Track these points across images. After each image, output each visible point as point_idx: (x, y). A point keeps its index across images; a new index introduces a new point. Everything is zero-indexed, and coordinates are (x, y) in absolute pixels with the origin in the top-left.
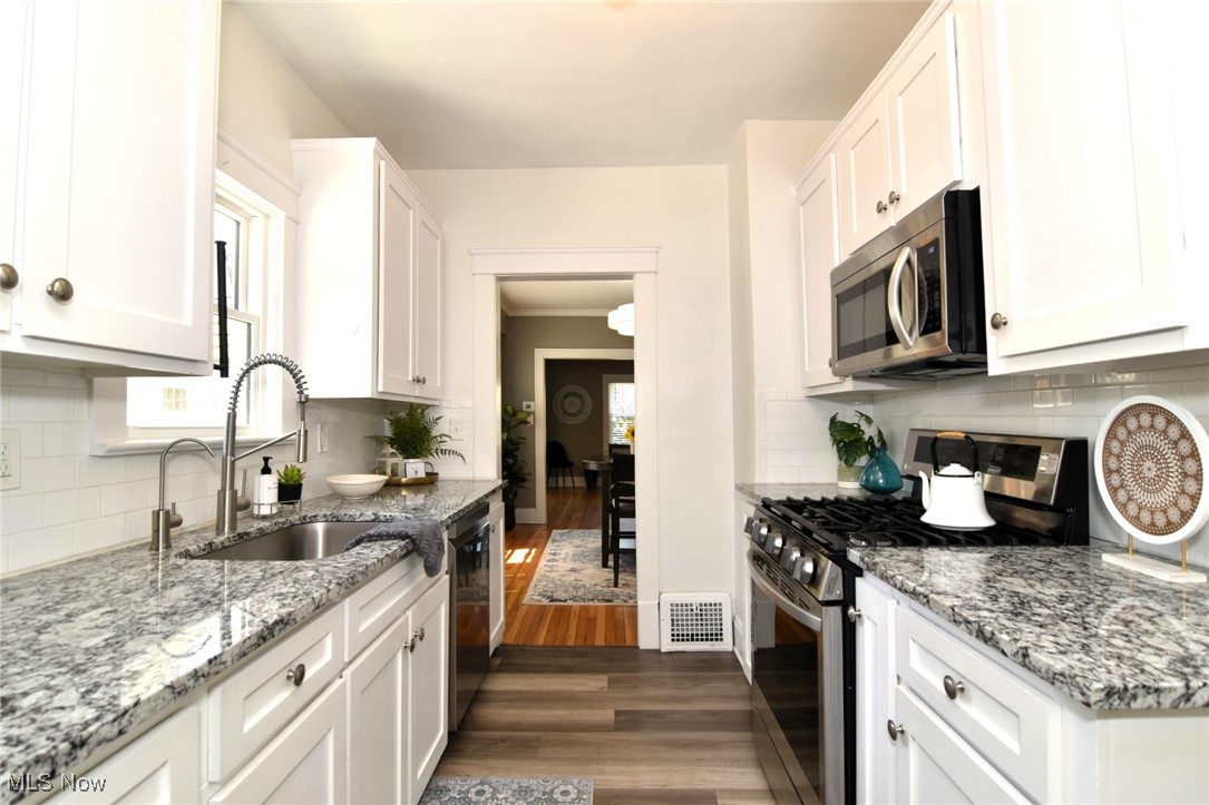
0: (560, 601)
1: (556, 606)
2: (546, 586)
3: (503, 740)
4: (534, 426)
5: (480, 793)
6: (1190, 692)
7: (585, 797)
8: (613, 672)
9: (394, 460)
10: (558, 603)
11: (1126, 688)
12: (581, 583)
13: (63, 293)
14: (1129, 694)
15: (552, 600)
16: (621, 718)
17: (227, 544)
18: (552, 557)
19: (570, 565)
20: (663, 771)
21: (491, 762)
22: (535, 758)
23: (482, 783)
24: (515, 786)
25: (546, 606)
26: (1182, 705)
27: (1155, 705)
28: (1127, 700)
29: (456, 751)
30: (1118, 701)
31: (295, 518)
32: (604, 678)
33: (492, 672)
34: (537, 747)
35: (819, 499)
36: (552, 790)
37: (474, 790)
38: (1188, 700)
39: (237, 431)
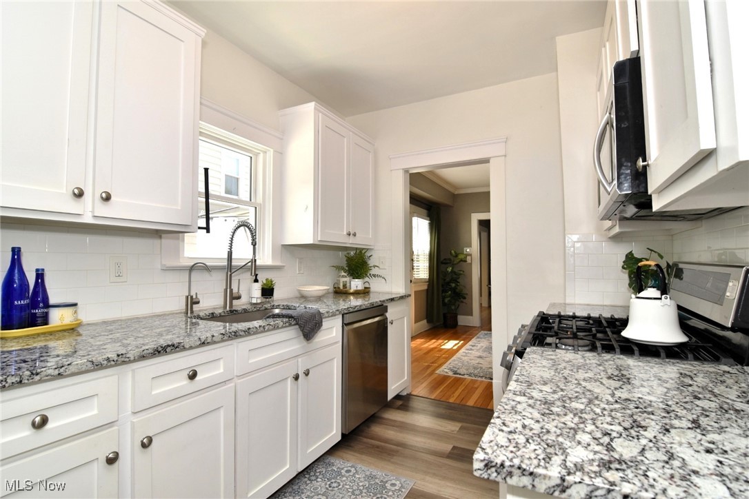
0: (460, 374)
1: (456, 377)
2: (456, 364)
3: (378, 447)
4: (471, 264)
5: (348, 471)
6: (565, 484)
7: (403, 490)
8: (467, 423)
9: (345, 279)
10: (458, 376)
11: (502, 465)
12: (480, 365)
13: (108, 198)
14: (505, 470)
15: (455, 373)
16: (455, 451)
17: (223, 314)
18: (471, 347)
19: (478, 354)
20: (462, 490)
21: (364, 457)
22: (389, 461)
23: (352, 467)
24: (368, 473)
25: (449, 376)
26: (557, 494)
27: (530, 487)
28: (504, 476)
29: (350, 446)
30: (495, 474)
31: (268, 306)
32: (459, 425)
33: (394, 408)
34: (394, 455)
35: (586, 315)
36: (387, 481)
37: (346, 469)
38: (563, 491)
39: (233, 261)
